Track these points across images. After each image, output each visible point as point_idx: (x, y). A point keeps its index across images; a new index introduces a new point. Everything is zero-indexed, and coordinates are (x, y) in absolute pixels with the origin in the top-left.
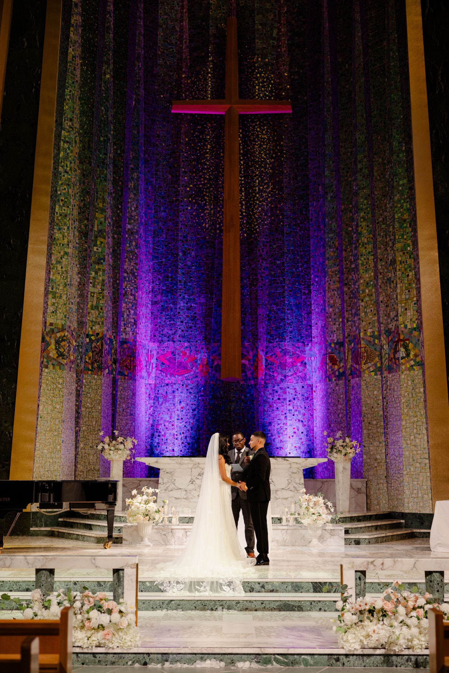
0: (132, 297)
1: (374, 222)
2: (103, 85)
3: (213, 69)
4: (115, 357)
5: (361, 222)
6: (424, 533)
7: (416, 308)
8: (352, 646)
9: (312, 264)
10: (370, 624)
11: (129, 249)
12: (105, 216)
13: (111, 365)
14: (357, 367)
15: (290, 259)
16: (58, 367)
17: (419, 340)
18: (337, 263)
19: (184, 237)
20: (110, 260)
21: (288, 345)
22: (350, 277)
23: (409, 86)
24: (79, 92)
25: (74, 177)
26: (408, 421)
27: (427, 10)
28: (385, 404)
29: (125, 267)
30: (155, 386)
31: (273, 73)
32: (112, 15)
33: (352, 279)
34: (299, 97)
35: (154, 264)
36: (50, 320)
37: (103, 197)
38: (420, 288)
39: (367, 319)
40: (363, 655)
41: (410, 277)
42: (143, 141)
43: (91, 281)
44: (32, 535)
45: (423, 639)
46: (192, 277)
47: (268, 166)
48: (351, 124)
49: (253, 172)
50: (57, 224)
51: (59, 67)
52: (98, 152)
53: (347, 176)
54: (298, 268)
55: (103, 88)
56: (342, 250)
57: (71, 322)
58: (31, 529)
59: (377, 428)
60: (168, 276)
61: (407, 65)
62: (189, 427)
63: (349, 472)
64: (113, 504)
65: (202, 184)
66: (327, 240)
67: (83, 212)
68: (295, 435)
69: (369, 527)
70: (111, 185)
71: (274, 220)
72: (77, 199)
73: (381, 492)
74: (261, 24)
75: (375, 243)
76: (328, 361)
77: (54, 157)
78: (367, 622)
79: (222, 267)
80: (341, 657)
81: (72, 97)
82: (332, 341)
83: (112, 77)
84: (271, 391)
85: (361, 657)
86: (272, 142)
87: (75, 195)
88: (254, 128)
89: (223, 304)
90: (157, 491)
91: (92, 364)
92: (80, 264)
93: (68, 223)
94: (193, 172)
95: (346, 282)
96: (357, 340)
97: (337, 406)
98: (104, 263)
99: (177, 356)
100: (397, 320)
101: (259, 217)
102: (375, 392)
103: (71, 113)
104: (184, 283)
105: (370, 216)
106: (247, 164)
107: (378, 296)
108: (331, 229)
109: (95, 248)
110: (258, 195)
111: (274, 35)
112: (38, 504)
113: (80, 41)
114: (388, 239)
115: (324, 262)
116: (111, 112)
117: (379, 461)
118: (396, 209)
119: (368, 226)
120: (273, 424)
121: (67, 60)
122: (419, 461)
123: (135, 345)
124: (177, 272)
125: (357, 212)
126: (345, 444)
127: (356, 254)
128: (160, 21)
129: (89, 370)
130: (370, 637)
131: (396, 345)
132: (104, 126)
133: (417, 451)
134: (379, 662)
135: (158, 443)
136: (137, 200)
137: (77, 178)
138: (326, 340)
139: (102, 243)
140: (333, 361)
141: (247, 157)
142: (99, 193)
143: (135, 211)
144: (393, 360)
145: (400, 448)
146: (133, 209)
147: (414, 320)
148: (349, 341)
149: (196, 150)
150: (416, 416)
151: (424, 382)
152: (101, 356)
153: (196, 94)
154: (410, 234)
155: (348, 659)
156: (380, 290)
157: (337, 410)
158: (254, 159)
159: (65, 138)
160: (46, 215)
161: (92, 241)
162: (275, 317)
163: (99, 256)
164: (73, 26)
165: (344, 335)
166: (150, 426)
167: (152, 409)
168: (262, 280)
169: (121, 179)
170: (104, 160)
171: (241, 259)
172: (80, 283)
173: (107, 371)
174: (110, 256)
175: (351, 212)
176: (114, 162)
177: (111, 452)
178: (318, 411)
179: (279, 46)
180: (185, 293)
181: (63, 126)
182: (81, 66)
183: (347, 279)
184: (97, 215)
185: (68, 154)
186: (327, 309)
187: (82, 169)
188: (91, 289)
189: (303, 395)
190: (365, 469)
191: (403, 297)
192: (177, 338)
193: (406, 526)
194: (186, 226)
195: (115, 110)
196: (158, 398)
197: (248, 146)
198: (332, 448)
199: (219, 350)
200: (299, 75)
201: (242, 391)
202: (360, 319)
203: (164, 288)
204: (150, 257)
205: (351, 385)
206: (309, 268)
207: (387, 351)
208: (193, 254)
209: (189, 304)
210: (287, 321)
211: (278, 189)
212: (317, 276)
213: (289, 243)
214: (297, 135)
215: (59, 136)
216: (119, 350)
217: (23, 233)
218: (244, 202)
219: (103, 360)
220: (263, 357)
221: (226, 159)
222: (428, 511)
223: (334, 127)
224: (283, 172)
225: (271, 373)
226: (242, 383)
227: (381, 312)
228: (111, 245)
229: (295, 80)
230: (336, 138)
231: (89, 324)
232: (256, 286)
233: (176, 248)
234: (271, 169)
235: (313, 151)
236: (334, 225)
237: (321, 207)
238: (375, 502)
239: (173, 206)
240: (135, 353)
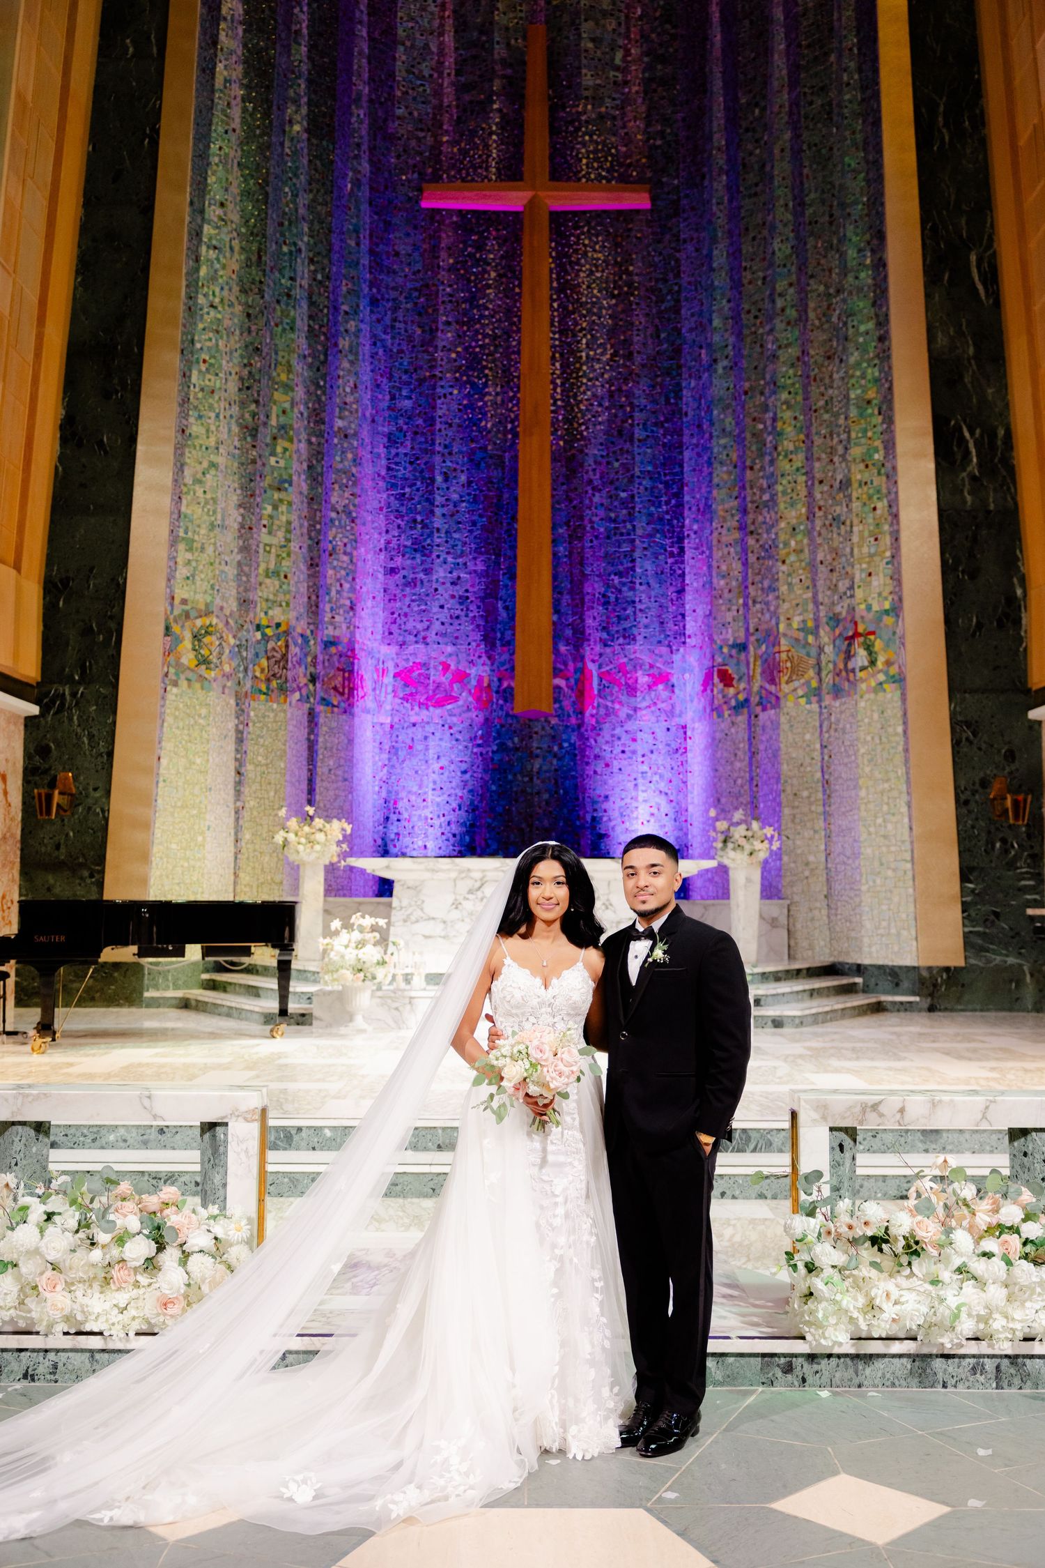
0: (346, 558)
1: (808, 410)
2: (287, 144)
3: (502, 127)
4: (312, 669)
5: (783, 411)
6: (902, 1003)
7: (889, 572)
8: (827, 1334)
9: (687, 498)
11: (340, 466)
12: (293, 399)
13: (306, 685)
14: (772, 688)
15: (646, 489)
16: (198, 685)
17: (894, 633)
18: (735, 493)
19: (445, 446)
20: (303, 484)
21: (640, 651)
22: (760, 519)
23: (881, 137)
24: (240, 153)
25: (231, 316)
26: (872, 790)
28: (826, 758)
29: (333, 500)
30: (392, 727)
31: (615, 135)
32: (305, 9)
33: (764, 523)
34: (664, 180)
35: (389, 496)
36: (180, 593)
37: (288, 362)
38: (898, 531)
39: (792, 596)
40: (857, 1357)
41: (879, 512)
42: (367, 263)
43: (265, 522)
44: (148, 1006)
46: (459, 523)
47: (604, 312)
48: (764, 224)
49: (576, 324)
50: (196, 408)
51: (197, 97)
52: (277, 274)
53: (755, 325)
54: (660, 506)
55: (287, 150)
56: (744, 468)
57: (223, 598)
58: (146, 994)
59: (811, 804)
60: (415, 521)
61: (876, 96)
62: (454, 805)
63: (757, 888)
64: (288, 948)
65: (480, 346)
66: (715, 450)
67: (248, 388)
68: (652, 820)
69: (797, 992)
70: (304, 341)
71: (616, 416)
72: (235, 361)
73: (817, 924)
74: (592, 40)
75: (809, 449)
76: (716, 679)
77: (187, 274)
79: (517, 504)
80: (798, 1362)
81: (224, 161)
82: (725, 641)
83: (307, 131)
84: (608, 737)
85: (849, 1362)
86: (614, 266)
87: (231, 353)
88: (579, 238)
89: (519, 572)
90: (378, 920)
91: (268, 680)
92: (242, 488)
93: (216, 405)
94: (464, 323)
95: (752, 528)
96: (772, 638)
97: (732, 763)
98: (290, 489)
99: (432, 672)
100: (852, 596)
101: (587, 410)
102: (808, 737)
103: (222, 192)
104: (447, 532)
105: (799, 398)
106: (565, 308)
107: (813, 553)
108: (724, 430)
109: (273, 460)
110: (585, 368)
111: (618, 61)
112: (135, 948)
113: (239, 52)
114: (835, 440)
115: (710, 492)
116: (304, 200)
117: (812, 866)
118: (853, 381)
119: (795, 418)
120: (612, 799)
121: (213, 85)
122: (893, 865)
123: (353, 650)
124: (432, 512)
125: (774, 393)
126: (749, 834)
127: (772, 474)
128: (400, 33)
129: (260, 691)
131: (850, 645)
132: (290, 224)
133: (888, 846)
134: (899, 1373)
135: (398, 834)
136: (356, 374)
137: (236, 321)
138: (711, 639)
139: (285, 450)
140: (726, 679)
141: (565, 294)
142: (281, 354)
143: (352, 393)
144: (844, 674)
145: (855, 841)
146: (348, 390)
147: (885, 594)
148: (758, 640)
149: (469, 281)
150: (888, 780)
151: (905, 714)
152: (284, 668)
153: (468, 174)
154: (879, 429)
155: (815, 1367)
156: (819, 540)
157: (733, 770)
158: (579, 299)
159: (210, 239)
160: (171, 387)
161: (267, 445)
162: (617, 599)
163: (281, 475)
164: (225, 19)
165: (747, 629)
166: (382, 801)
167: (385, 770)
168: (592, 528)
169: (324, 330)
170: (290, 290)
171: (554, 489)
172: (242, 526)
173: (297, 695)
174: (303, 477)
175: (762, 393)
176: (310, 297)
177: (301, 848)
178: (696, 774)
179: (626, 83)
180: (448, 553)
181: (206, 216)
182: (243, 101)
183: (753, 523)
184: (277, 395)
185: (216, 271)
186: (715, 581)
187: (246, 304)
188: (265, 537)
189: (668, 745)
190: (785, 881)
191: (865, 550)
192: (432, 636)
193: (866, 990)
194: (450, 425)
195: (311, 197)
196: (397, 750)
197: (567, 273)
198: (725, 841)
199: (511, 661)
200: (663, 138)
201: (553, 737)
202: (778, 598)
203: (409, 543)
204: (382, 484)
205: (760, 723)
206: (680, 505)
207: (832, 657)
208: (463, 478)
209: (455, 574)
210: (639, 606)
211: (623, 356)
212: (695, 520)
213: (643, 458)
214: (660, 254)
215: (197, 234)
216: (320, 658)
217: (127, 422)
218: (558, 381)
219: (290, 675)
220: (595, 674)
221: (526, 298)
222: (909, 961)
223: (730, 233)
224: (632, 324)
225: (609, 704)
226: (554, 721)
227: (820, 583)
228: (304, 457)
229: (657, 147)
230: (735, 253)
231: (261, 606)
232: (581, 539)
233: (431, 468)
234: (611, 317)
235: (690, 283)
236: (729, 422)
237: (705, 388)
238: (805, 944)
239: (426, 388)
240: (353, 664)
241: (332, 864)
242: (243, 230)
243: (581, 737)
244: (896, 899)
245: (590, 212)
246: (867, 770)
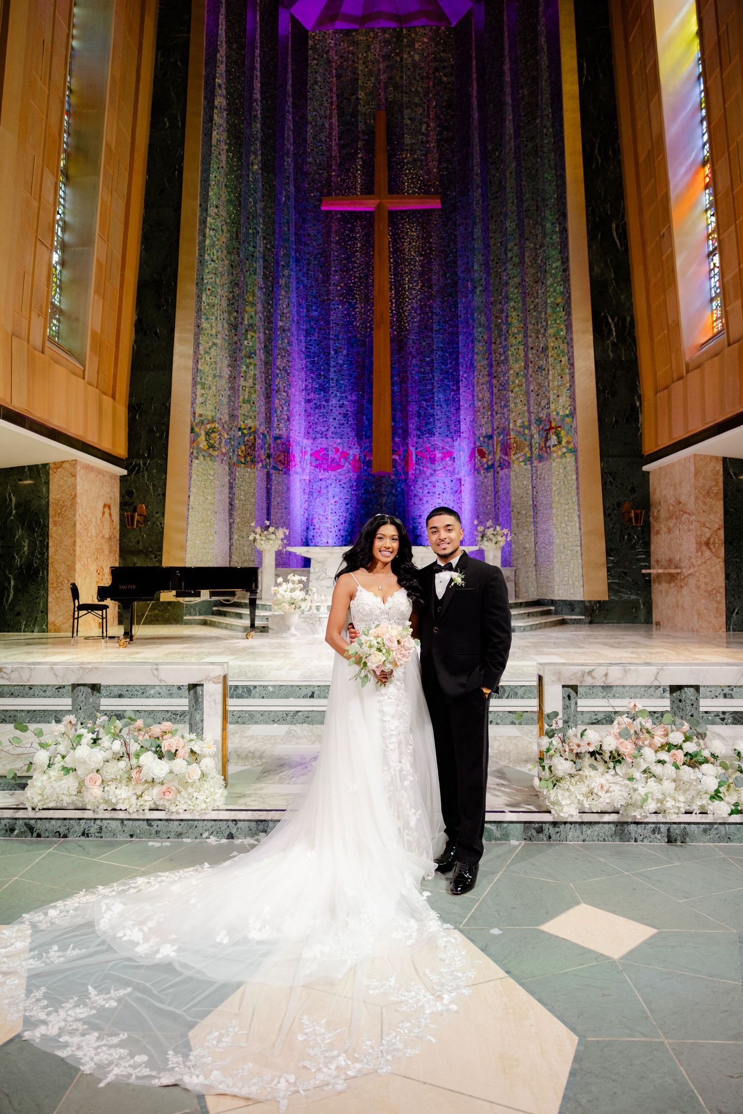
0: (284, 394)
1: (525, 311)
2: (251, 175)
3: (363, 167)
4: (268, 451)
5: (512, 312)
7: (569, 394)
8: (565, 810)
9: (461, 360)
10: (593, 773)
11: (281, 346)
12: (256, 310)
13: (265, 459)
14: (506, 458)
15: (440, 356)
16: (209, 459)
17: (571, 426)
18: (486, 357)
19: (335, 336)
20: (262, 355)
21: (437, 440)
22: (500, 369)
23: (564, 162)
24: (226, 179)
25: (222, 266)
26: (559, 509)
27: (584, 79)
28: (535, 493)
29: (278, 364)
30: (310, 481)
31: (422, 169)
32: (259, 104)
33: (502, 371)
34: (448, 193)
35: (307, 362)
36: (199, 411)
37: (253, 291)
38: (573, 372)
39: (517, 409)
40: (582, 823)
41: (563, 363)
42: (293, 239)
43: (242, 374)
44: (186, 624)
45: (682, 799)
46: (343, 375)
47: (417, 263)
48: (501, 213)
49: (402, 270)
50: (205, 314)
51: (203, 149)
52: (246, 244)
53: (496, 267)
54: (447, 365)
55: (251, 179)
56: (491, 343)
57: (221, 414)
58: (185, 618)
59: (526, 517)
60: (320, 375)
61: (562, 140)
62: (342, 521)
63: (499, 561)
64: (254, 591)
65: (353, 283)
66: (476, 334)
67: (232, 304)
70: (261, 280)
71: (424, 318)
72: (226, 290)
73: (530, 579)
74: (410, 119)
75: (525, 332)
76: (477, 454)
77: (199, 243)
78: (587, 771)
79: (372, 365)
80: (546, 826)
81: (218, 183)
82: (481, 434)
83: (261, 169)
84: (421, 485)
85: (577, 826)
86: (422, 239)
87: (223, 285)
88: (404, 225)
89: (374, 400)
90: (304, 579)
91: (245, 457)
92: (230, 357)
93: (216, 313)
94: (344, 271)
95: (495, 374)
96: (506, 432)
97: (485, 498)
98: (255, 358)
99: (330, 452)
100: (549, 408)
101: (409, 315)
102: (525, 482)
103: (217, 200)
104: (337, 380)
105: (520, 305)
106: (397, 262)
107: (528, 386)
108: (480, 324)
109: (246, 342)
110: (407, 293)
111: (423, 130)
112: (174, 592)
113: (225, 125)
114: (540, 326)
115: (473, 357)
116: (260, 205)
117: (527, 550)
118: (549, 294)
119: (518, 315)
121: (211, 143)
122: (571, 548)
123: (289, 441)
124: (329, 370)
125: (507, 302)
126: (495, 533)
127: (506, 346)
128: (309, 118)
129: (242, 463)
130: (594, 796)
131: (547, 434)
132: (253, 218)
133: (568, 538)
134: (608, 833)
136: (289, 298)
137: (225, 268)
138: (474, 434)
139: (252, 337)
140: (482, 454)
141: (397, 255)
142: (249, 286)
143: (287, 308)
144: (544, 449)
145: (550, 536)
146: (284, 306)
147: (566, 406)
148: (498, 433)
149: (347, 249)
150: (568, 504)
151: (577, 469)
152: (254, 450)
153: (345, 192)
154: (563, 319)
155: (557, 829)
156: (531, 379)
157: (486, 501)
158: (404, 257)
159: (211, 225)
160: (192, 303)
161: (243, 334)
162: (425, 414)
163: (250, 350)
164: (217, 108)
165: (493, 428)
166: (305, 519)
167: (307, 503)
168: (412, 377)
169: (271, 274)
170: (253, 253)
171: (392, 357)
172: (230, 376)
173: (260, 465)
174: (262, 351)
175: (500, 303)
176: (264, 257)
177: (263, 542)
179: (428, 142)
180: (337, 391)
181: (209, 213)
182: (227, 152)
183: (496, 372)
184: (247, 308)
185: (214, 242)
186: (476, 403)
187: (231, 260)
188: (243, 383)
189: (452, 489)
190: (514, 558)
191: (556, 383)
192: (330, 434)
193: (556, 613)
194: (338, 325)
195: (264, 204)
196: (312, 493)
197: (398, 243)
198: (482, 537)
199: (371, 446)
200: (447, 171)
201: (393, 485)
202: (509, 410)
203: (317, 386)
204: (303, 356)
205: (500, 476)
206: (457, 364)
207: (538, 440)
208: (345, 352)
209: (341, 402)
210: (436, 417)
211: (427, 287)
212: (465, 372)
213: (438, 340)
214: (446, 232)
215: (204, 222)
216: (272, 445)
217: (169, 322)
218: (394, 301)
219: (256, 454)
220: (414, 452)
221: (376, 257)
222: (579, 597)
223: (483, 219)
224: (432, 270)
225: (421, 468)
226: (393, 477)
227: (532, 402)
228: (262, 341)
229: (444, 176)
230: (486, 230)
231: (241, 418)
232: (406, 383)
233: (328, 347)
234: (421, 266)
235: (462, 247)
236: (483, 319)
237: (470, 302)
238: (524, 590)
239: (325, 305)
240: (289, 449)
241: (280, 551)
242: (228, 221)
243: (408, 486)
244: (572, 566)
245: (410, 210)
246: (557, 499)
